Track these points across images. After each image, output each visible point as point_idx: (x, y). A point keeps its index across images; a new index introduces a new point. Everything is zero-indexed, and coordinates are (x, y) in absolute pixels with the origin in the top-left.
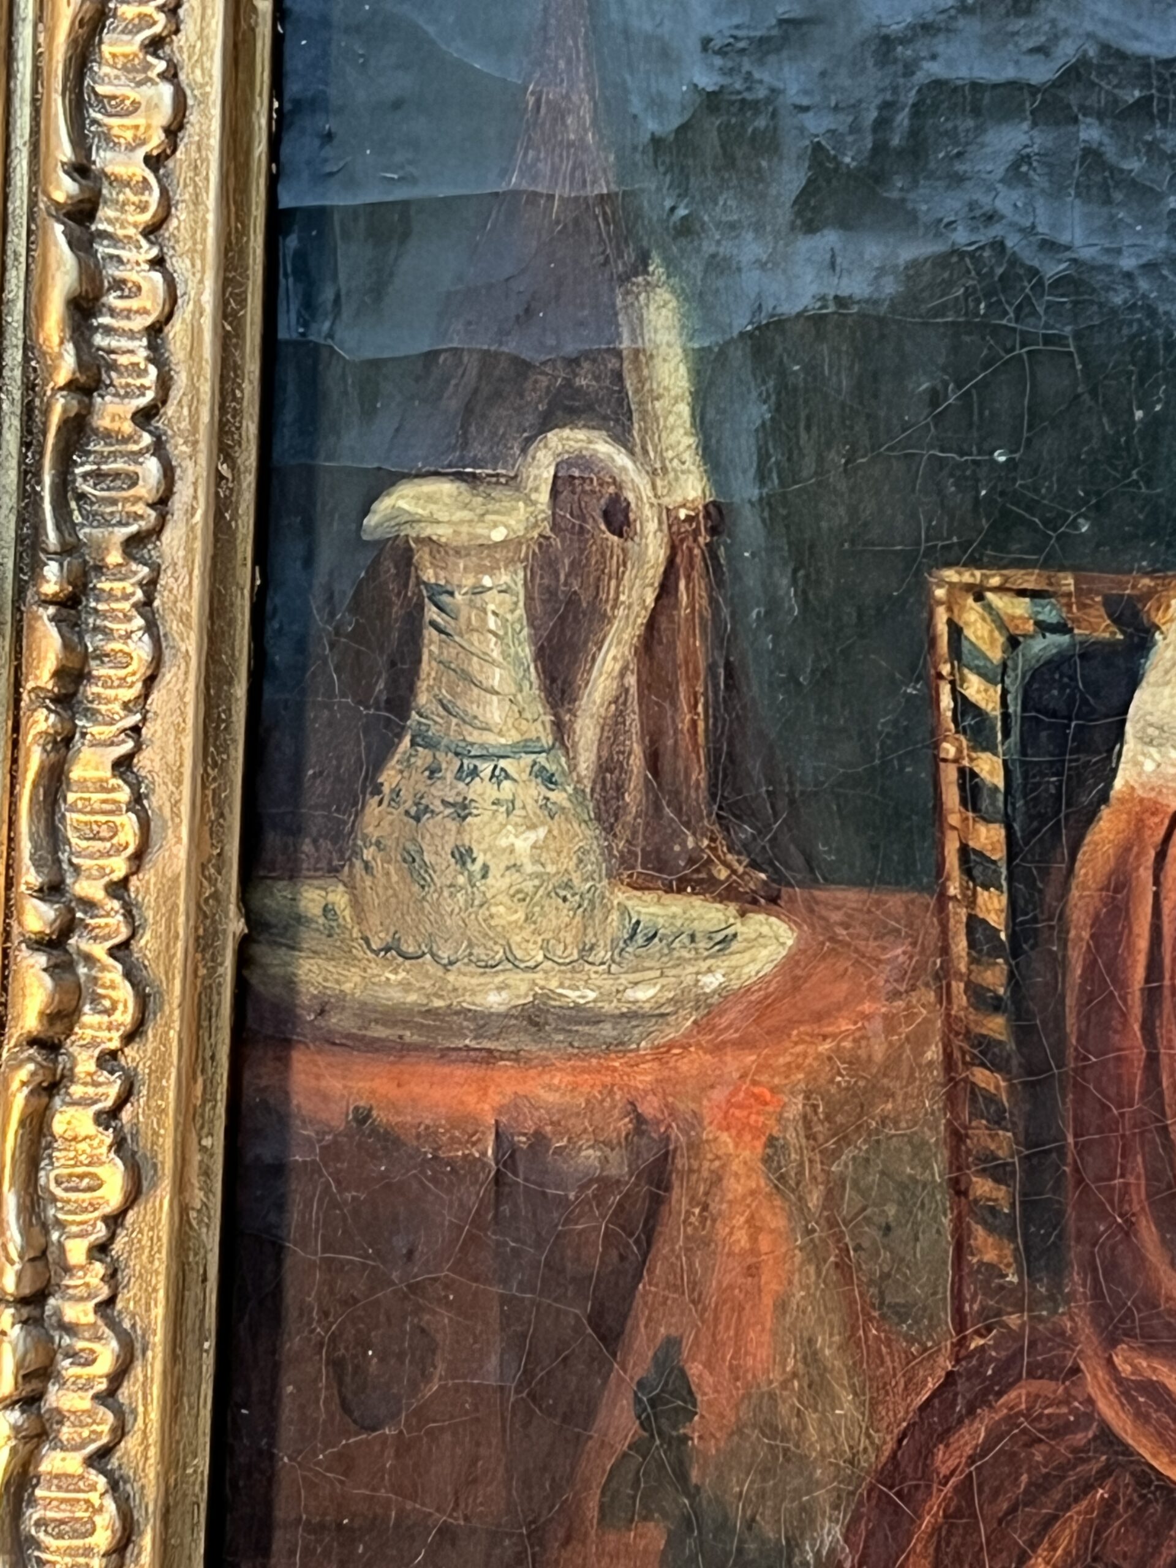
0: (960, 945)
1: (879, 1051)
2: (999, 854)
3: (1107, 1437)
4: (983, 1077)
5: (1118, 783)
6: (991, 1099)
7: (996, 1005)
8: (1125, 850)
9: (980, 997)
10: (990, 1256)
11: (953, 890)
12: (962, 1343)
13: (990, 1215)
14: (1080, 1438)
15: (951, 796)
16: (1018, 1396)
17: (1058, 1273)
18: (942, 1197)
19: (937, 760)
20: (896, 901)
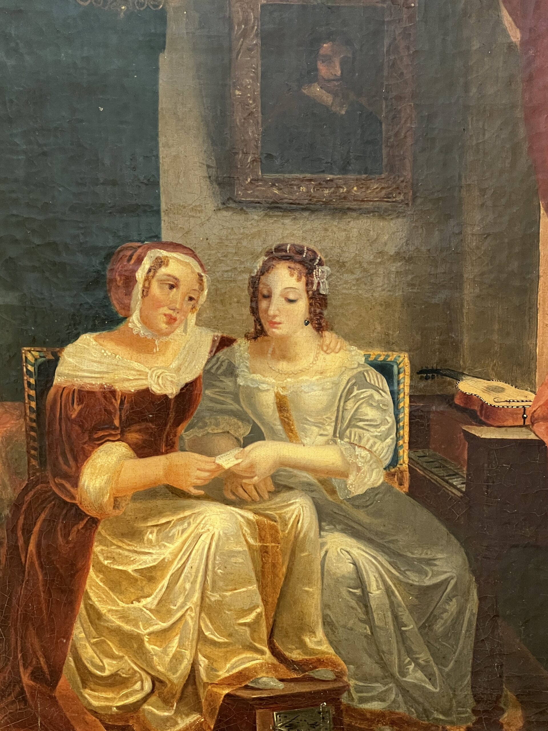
0: (28, 411)
1: (14, 429)
2: (34, 395)
3: (54, 493)
4: (33, 433)
5: (54, 383)
6: (34, 437)
7: (34, 421)
8: (55, 394)
9: (31, 419)
10: (34, 463)
11: (26, 402)
12: (29, 478)
13: (34, 457)
14: (49, 494)
15: (26, 386)
16: (39, 487)
17: (45, 466)
18: (26, 454)
19: (23, 380)
20: (17, 404)
